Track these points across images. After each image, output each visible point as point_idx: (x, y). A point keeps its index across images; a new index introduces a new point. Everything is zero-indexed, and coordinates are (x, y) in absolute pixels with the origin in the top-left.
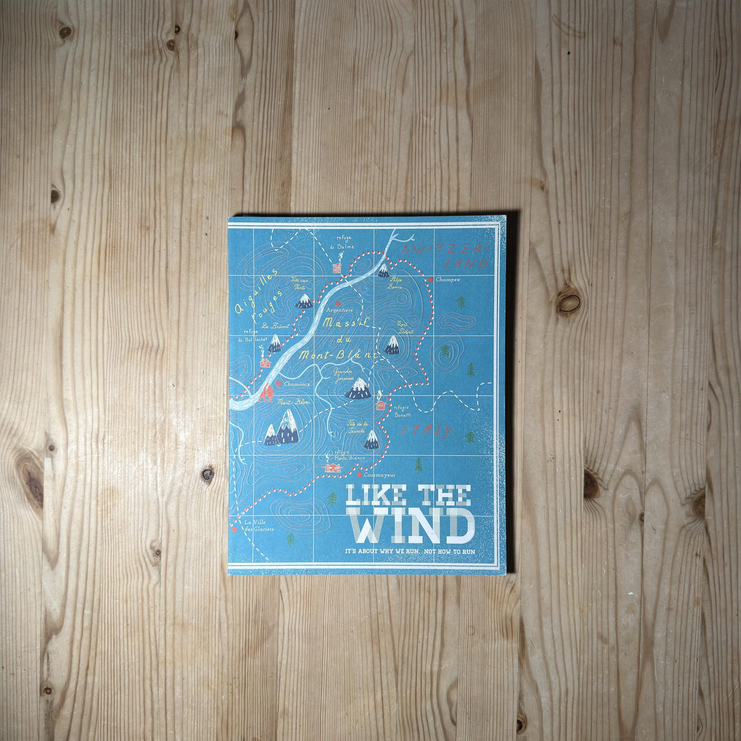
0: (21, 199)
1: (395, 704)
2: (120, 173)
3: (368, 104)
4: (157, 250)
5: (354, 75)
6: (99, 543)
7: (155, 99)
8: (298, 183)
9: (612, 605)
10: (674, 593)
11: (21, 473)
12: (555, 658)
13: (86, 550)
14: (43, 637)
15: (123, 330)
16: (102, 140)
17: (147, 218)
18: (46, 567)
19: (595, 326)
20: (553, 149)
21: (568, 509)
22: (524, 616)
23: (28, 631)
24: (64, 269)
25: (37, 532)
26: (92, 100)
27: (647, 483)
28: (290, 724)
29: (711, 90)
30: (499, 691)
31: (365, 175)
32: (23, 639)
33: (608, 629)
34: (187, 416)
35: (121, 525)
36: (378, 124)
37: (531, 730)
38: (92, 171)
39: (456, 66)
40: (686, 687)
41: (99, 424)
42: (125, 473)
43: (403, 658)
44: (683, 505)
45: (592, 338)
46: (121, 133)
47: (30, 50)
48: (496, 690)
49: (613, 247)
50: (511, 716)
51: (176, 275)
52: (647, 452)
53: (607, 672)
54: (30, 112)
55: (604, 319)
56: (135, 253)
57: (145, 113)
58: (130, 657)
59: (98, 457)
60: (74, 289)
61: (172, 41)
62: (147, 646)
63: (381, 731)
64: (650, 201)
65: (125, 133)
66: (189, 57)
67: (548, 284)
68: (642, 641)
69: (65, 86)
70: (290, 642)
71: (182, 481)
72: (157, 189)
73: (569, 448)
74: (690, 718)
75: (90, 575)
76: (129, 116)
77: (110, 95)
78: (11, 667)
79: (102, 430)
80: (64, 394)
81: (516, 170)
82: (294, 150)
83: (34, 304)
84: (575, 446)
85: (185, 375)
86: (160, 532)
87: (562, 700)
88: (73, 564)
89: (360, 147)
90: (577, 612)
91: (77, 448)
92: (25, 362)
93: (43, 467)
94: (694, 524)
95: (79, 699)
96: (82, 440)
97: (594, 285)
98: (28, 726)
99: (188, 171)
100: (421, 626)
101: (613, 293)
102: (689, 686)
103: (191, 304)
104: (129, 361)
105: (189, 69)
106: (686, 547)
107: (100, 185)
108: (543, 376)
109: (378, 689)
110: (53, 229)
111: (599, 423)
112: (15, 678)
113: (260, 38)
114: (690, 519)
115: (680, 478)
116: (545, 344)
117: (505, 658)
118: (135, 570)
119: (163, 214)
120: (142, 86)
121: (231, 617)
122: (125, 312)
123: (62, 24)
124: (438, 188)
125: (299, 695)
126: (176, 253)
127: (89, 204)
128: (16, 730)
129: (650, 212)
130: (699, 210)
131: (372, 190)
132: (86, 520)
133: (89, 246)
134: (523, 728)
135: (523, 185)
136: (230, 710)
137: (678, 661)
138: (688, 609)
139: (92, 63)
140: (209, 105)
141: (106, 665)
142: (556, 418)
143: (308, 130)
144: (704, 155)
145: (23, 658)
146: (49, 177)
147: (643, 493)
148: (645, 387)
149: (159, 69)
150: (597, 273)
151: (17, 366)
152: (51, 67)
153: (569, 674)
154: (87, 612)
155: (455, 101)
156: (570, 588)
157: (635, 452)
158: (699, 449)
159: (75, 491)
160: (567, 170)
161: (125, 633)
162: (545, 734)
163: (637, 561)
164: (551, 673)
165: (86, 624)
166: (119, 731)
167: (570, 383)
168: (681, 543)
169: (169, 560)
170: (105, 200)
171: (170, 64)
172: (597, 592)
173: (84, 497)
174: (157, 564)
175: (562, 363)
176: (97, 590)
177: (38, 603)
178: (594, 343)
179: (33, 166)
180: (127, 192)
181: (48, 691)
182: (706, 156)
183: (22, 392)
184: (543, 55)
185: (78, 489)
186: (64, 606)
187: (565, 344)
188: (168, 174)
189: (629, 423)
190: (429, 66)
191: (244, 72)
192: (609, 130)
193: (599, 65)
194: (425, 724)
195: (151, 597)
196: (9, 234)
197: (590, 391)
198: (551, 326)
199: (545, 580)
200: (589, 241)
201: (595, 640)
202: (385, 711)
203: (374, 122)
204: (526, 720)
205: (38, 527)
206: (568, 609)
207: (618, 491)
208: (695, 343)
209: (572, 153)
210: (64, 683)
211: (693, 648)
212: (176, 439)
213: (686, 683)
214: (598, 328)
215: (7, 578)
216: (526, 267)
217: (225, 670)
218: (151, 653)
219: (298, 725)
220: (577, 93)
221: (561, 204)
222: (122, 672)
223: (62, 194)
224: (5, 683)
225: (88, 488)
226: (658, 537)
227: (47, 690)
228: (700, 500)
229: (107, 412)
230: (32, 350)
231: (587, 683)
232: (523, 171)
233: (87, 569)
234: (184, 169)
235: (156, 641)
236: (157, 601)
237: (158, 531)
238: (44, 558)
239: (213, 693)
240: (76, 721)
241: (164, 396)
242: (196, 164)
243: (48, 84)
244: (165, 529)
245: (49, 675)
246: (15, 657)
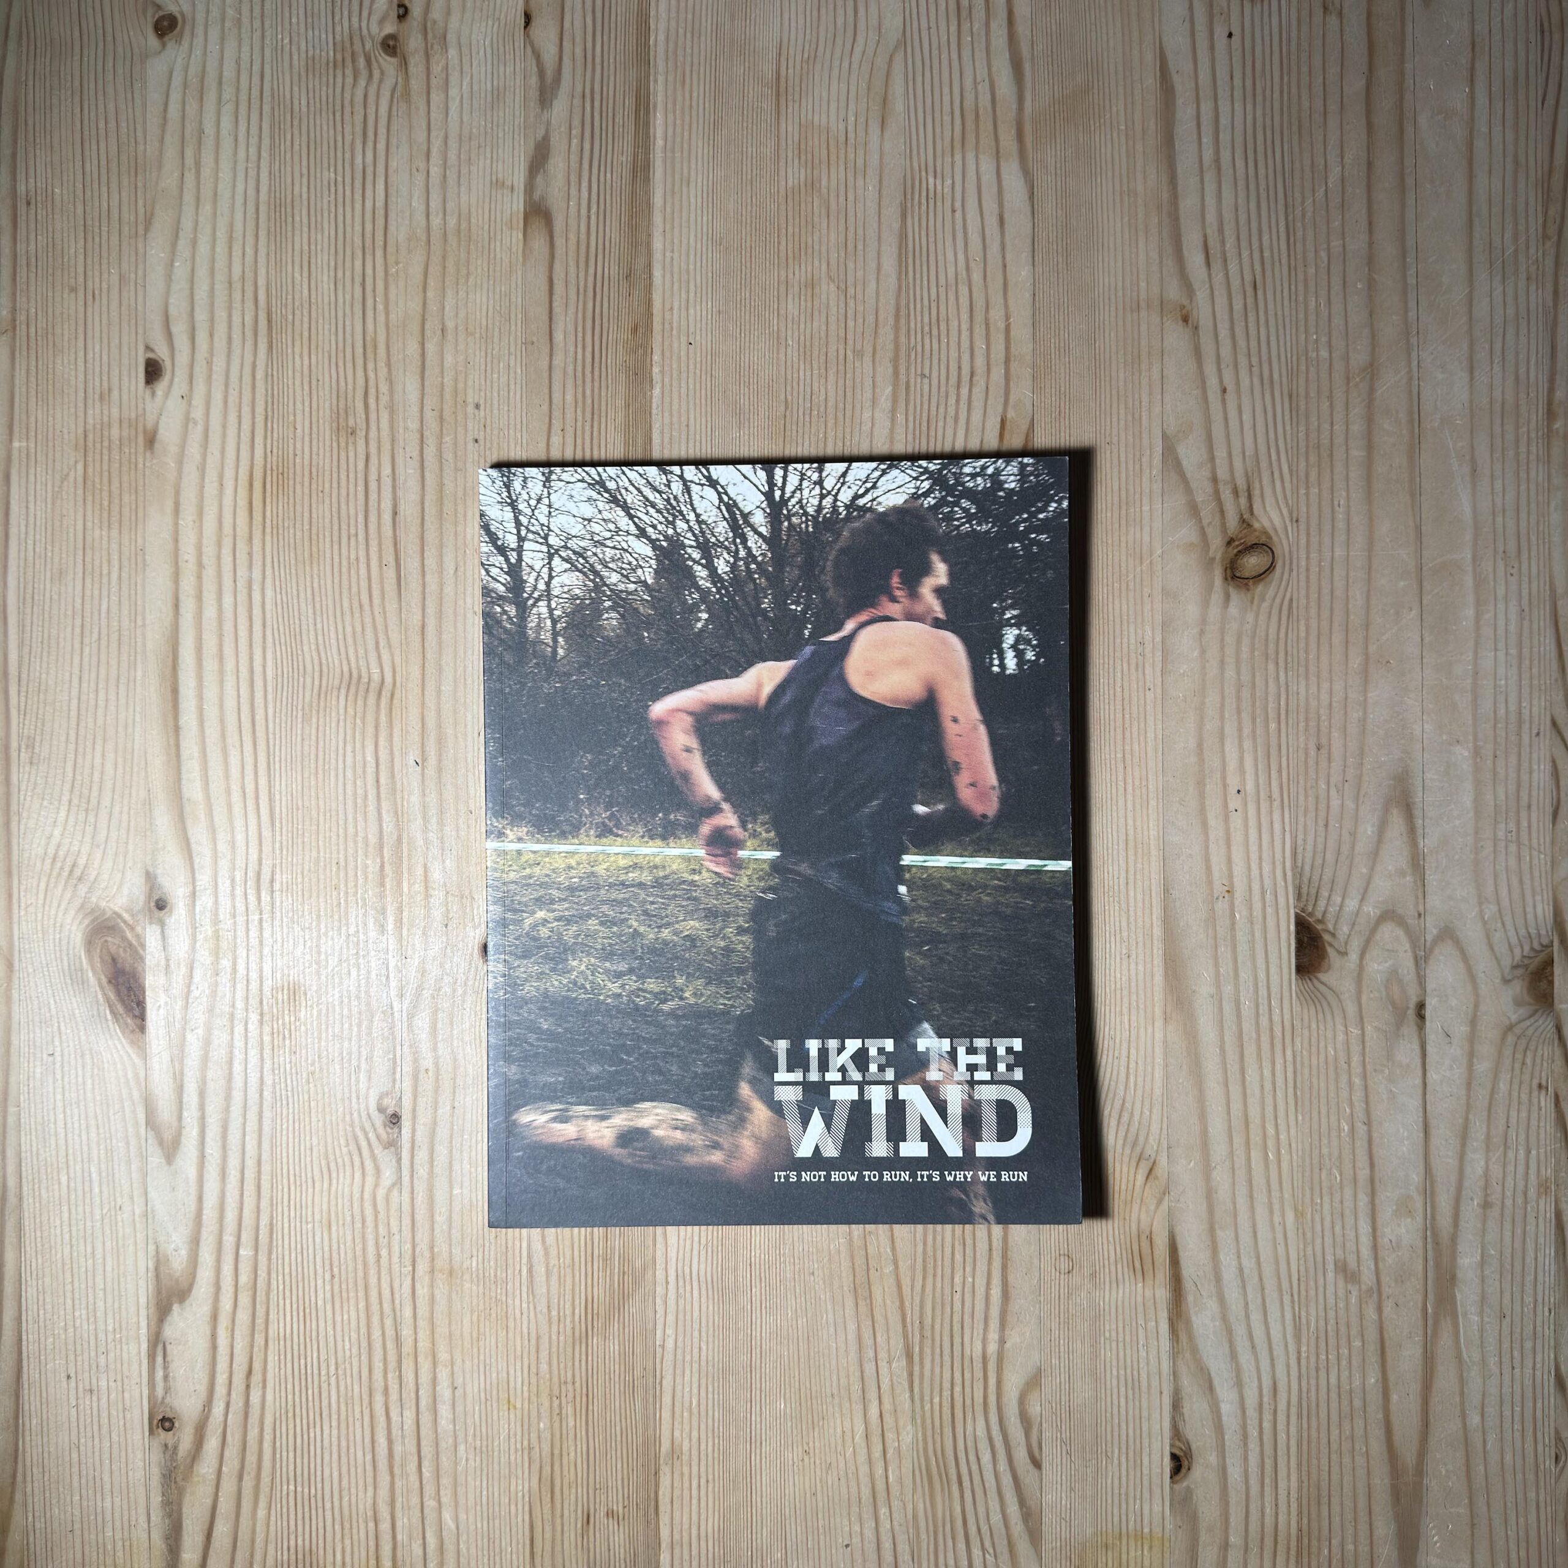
0: (81, 377)
1: (909, 1427)
2: (290, 317)
3: (809, 156)
4: (373, 477)
5: (778, 95)
6: (266, 1105)
7: (359, 160)
8: (667, 326)
9: (1363, 1200)
10: (1496, 1170)
11: (97, 959)
12: (1247, 1316)
13: (241, 1120)
14: (152, 1310)
15: (306, 649)
16: (249, 251)
17: (351, 412)
18: (156, 1158)
19: (1307, 608)
20: (1205, 236)
21: (1263, 1001)
22: (1178, 1230)
23: (120, 1296)
24: (176, 524)
25: (132, 1083)
26: (225, 165)
27: (1429, 938)
28: (686, 1478)
29: (1533, 104)
30: (1130, 1392)
31: (809, 304)
32: (110, 1315)
33: (1358, 1252)
34: (447, 829)
35: (313, 1064)
36: (833, 195)
37: (1201, 1473)
38: (230, 316)
39: (994, 69)
40: (1528, 1371)
41: (260, 851)
42: (319, 953)
43: (922, 1328)
44: (1506, 981)
45: (1303, 634)
46: (290, 234)
47: (92, 62)
48: (1123, 1389)
49: (1339, 439)
50: (1157, 1445)
51: (415, 529)
52: (1428, 872)
53: (1357, 1343)
54: (96, 194)
55: (1326, 591)
56: (327, 485)
57: (340, 188)
58: (340, 1348)
59: (261, 920)
60: (200, 565)
61: (392, 37)
62: (375, 1320)
63: (880, 1486)
64: (1414, 341)
65: (297, 232)
66: (428, 69)
67: (1205, 522)
68: (1430, 1275)
69: (168, 138)
70: (681, 1302)
71: (442, 965)
72: (368, 347)
73: (1261, 868)
74: (1539, 1435)
75: (250, 1175)
76: (305, 196)
77: (265, 154)
78: (87, 1375)
79: (267, 863)
80: (185, 790)
81: (1128, 282)
82: (657, 256)
83: (114, 598)
84: (1274, 863)
85: (440, 741)
86: (398, 1076)
87: (1266, 1406)
88: (213, 1150)
89: (797, 246)
90: (1290, 1217)
91: (216, 902)
92: (100, 722)
93: (143, 946)
94: (1532, 1020)
95: (234, 1439)
96: (224, 886)
97: (1303, 520)
98: (125, 1502)
99: (433, 307)
100: (958, 1257)
101: (1344, 537)
102: (1534, 1369)
103: (449, 589)
104: (321, 714)
105: (428, 93)
106: (1517, 1072)
107: (249, 344)
108: (1202, 718)
109: (872, 1395)
110: (151, 440)
111: (1322, 814)
112: (95, 1398)
113: (578, 23)
114: (1523, 1012)
115: (1499, 925)
116: (1203, 651)
117: (1141, 1322)
118: (347, 1159)
119: (384, 400)
120: (332, 132)
121: (553, 1252)
122: (310, 611)
123: (159, 7)
124: (965, 326)
125: (703, 1413)
126: (413, 484)
127: (227, 385)
128: (99, 1510)
129: (1415, 363)
130: (1517, 354)
131: (823, 334)
132: (238, 1056)
133: (229, 474)
134: (1183, 1471)
135: (1143, 313)
136: (557, 1452)
137: (1508, 1319)
138: (1526, 1202)
139: (225, 87)
140: (474, 169)
141: (289, 1365)
142: (1232, 806)
143: (684, 214)
144: (1522, 240)
145: (112, 1355)
146: (140, 331)
147: (1421, 959)
148: (1418, 731)
149: (366, 96)
150: (1307, 495)
151: (82, 732)
152: (138, 101)
153: (1279, 1351)
154: (245, 1252)
155: (993, 143)
156: (1273, 1168)
157: (1402, 873)
158: (1535, 861)
159: (214, 993)
160: (1236, 283)
161: (328, 1295)
162: (1230, 1480)
163: (1415, 1103)
164: (1239, 1349)
165: (244, 1278)
166: (320, 1504)
167: (1259, 731)
168: (1508, 1062)
169: (419, 1133)
170: (260, 374)
171: (388, 83)
172: (1330, 1173)
173: (233, 1006)
174: (392, 1144)
175: (1239, 687)
176: (265, 1203)
177: (140, 1236)
178: (1307, 644)
179: (104, 309)
180: (306, 358)
181: (167, 1424)
182: (1528, 241)
183: (95, 788)
184: (1176, 41)
185: (220, 988)
186: (195, 1241)
187: (1245, 649)
188: (392, 316)
189: (1386, 811)
190: (936, 71)
191: (546, 95)
192: (1320, 194)
193: (1294, 57)
194: (974, 1467)
195: (382, 1216)
196: (58, 455)
197: (1302, 746)
198: (1215, 611)
199: (1219, 1150)
200: (1288, 427)
201: (1330, 1275)
202: (888, 1442)
203: (824, 191)
204: (1188, 1453)
205: (136, 1075)
206: (1271, 1212)
207: (1367, 956)
208: (1521, 635)
209: (1244, 244)
210: (200, 1407)
211: (1540, 1288)
212: (426, 877)
213: (1529, 1364)
214: (1313, 611)
215: (72, 1185)
216: (1157, 487)
217: (544, 1367)
218: (383, 1334)
219: (703, 1481)
220: (1249, 118)
221: (1226, 351)
222: (323, 1378)
223: (167, 364)
224: (73, 1411)
225: (240, 987)
226: (1457, 1051)
227: (165, 1423)
228: (1544, 969)
229: (278, 825)
230: (112, 697)
231: (1317, 1370)
232: (1143, 285)
233: (243, 1161)
234: (425, 303)
235: (394, 1310)
236: (394, 1223)
237: (394, 1073)
238: (150, 1141)
239: (519, 1413)
240: (228, 1486)
241: (399, 786)
242: (450, 293)
243: (132, 134)
244: (407, 1068)
245: (167, 1390)
246: (93, 1354)
